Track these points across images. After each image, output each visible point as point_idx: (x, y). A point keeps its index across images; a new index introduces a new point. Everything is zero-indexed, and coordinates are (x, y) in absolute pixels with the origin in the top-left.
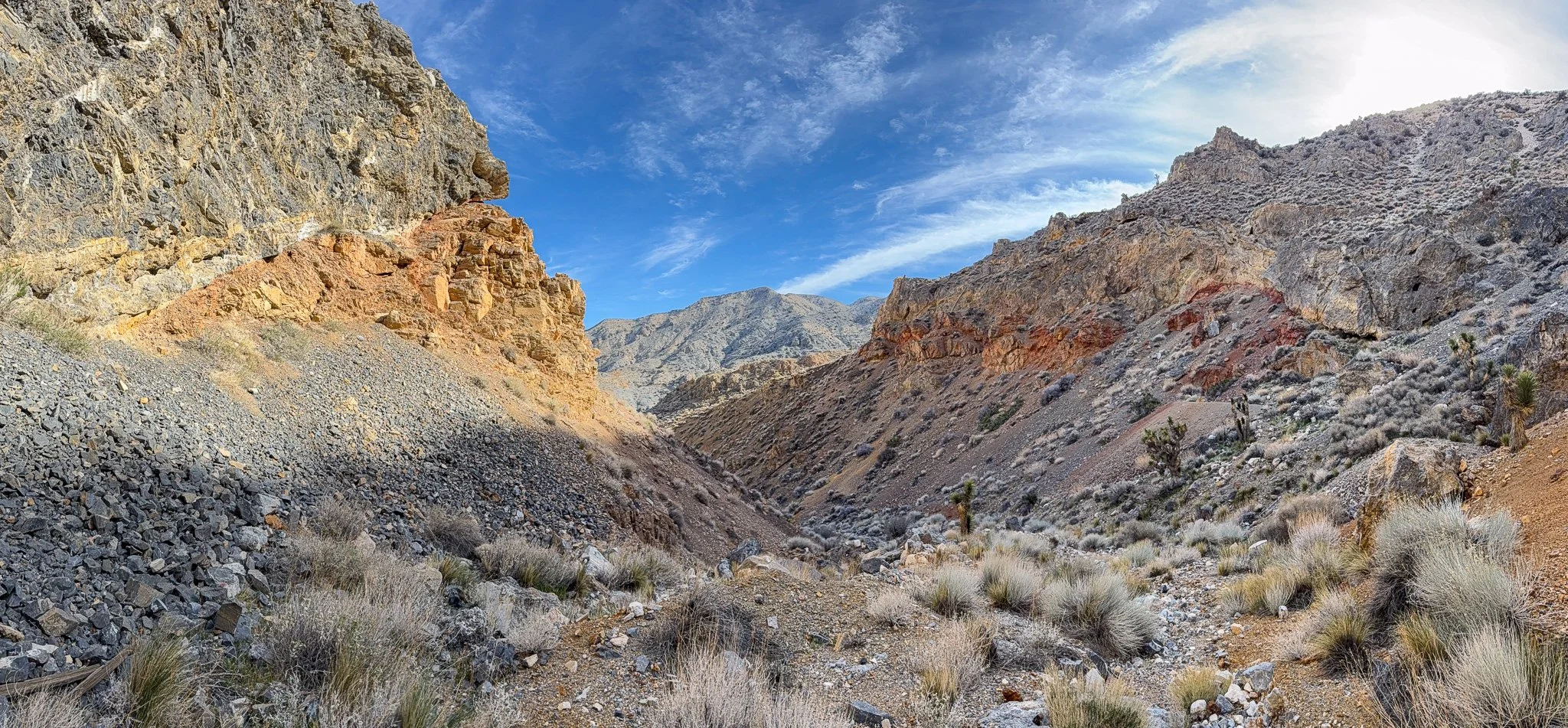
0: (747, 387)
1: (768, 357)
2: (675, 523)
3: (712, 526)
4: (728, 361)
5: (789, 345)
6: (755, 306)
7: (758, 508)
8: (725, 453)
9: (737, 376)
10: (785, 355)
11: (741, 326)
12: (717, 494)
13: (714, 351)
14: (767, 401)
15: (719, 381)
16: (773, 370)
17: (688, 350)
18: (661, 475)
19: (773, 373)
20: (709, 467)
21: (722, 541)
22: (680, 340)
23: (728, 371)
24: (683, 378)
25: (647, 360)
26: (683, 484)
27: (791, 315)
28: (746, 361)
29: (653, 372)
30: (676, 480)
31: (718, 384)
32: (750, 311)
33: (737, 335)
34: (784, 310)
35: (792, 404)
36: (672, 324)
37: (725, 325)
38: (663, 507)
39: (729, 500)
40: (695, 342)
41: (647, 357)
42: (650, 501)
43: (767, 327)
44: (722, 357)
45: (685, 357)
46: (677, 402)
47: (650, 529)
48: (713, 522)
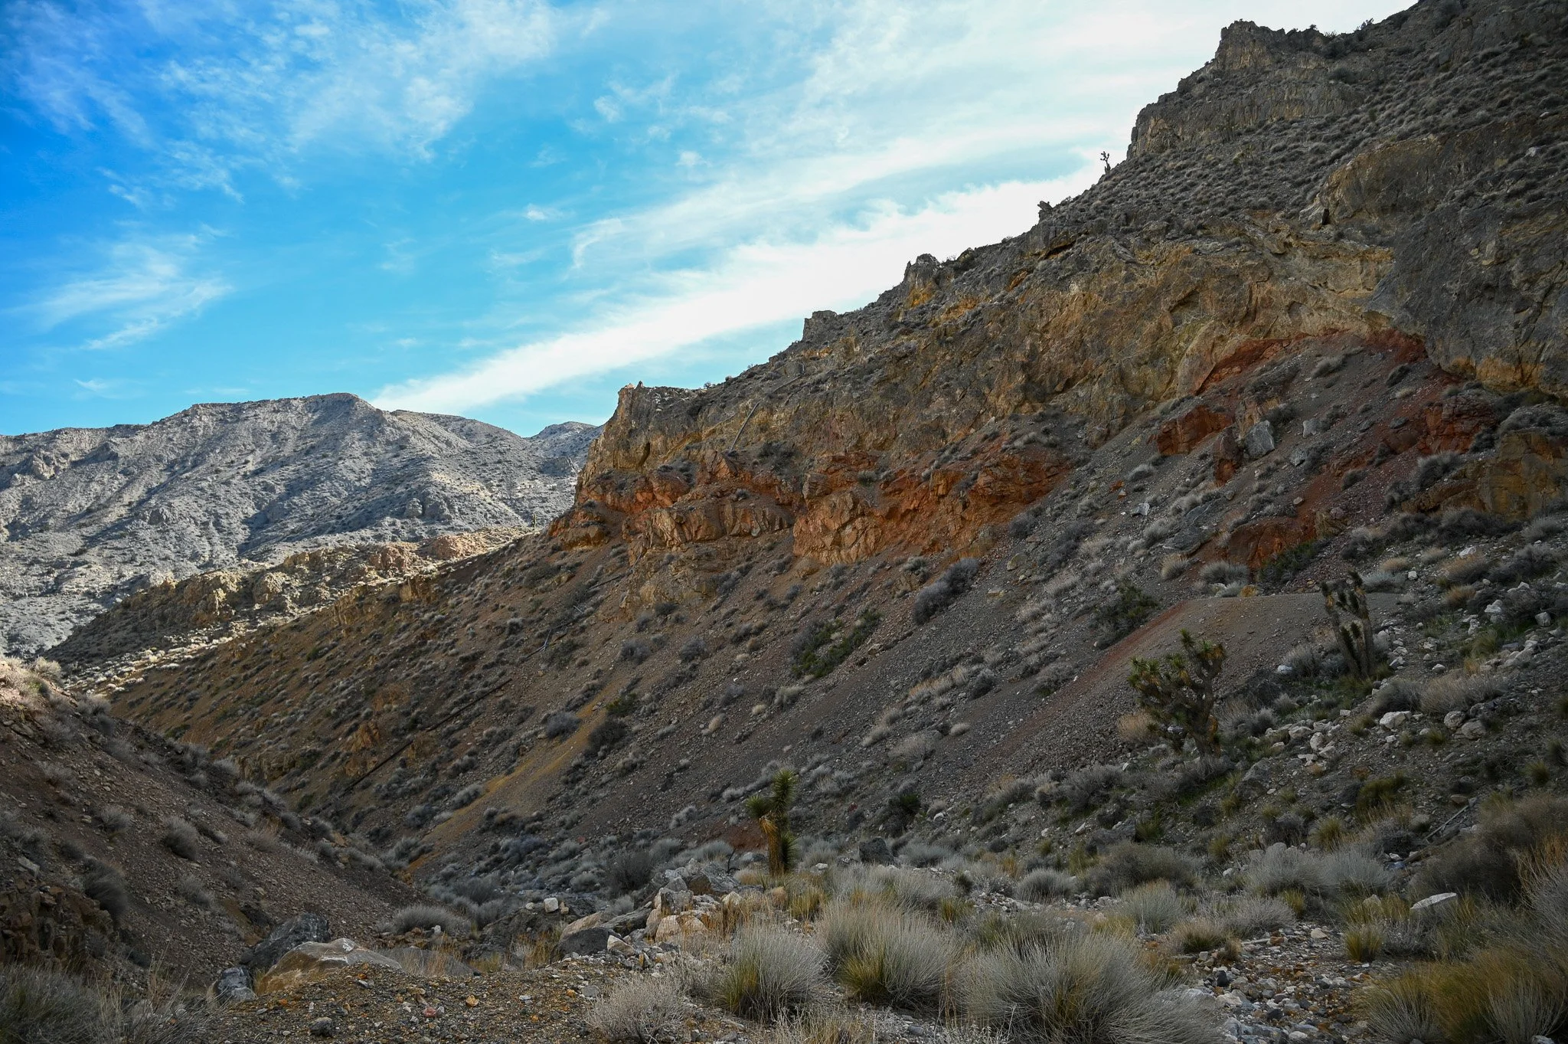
0: (300, 602)
1: (352, 540)
2: (103, 907)
3: (204, 904)
4: (258, 544)
5: (399, 515)
6: (324, 431)
7: (324, 855)
8: (244, 745)
9: (280, 578)
10: (389, 533)
11: (289, 471)
12: (221, 834)
13: (224, 522)
14: (349, 630)
15: (233, 588)
16: (364, 566)
17: (157, 518)
18: (65, 802)
19: (362, 572)
20: (201, 776)
21: (231, 932)
22: (136, 493)
23: (256, 566)
24: (140, 580)
25: (44, 536)
26: (128, 817)
27: (405, 455)
28: (299, 547)
29: (60, 564)
30: (111, 811)
31: (230, 594)
32: (311, 442)
33: (280, 489)
34: (388, 443)
35: (404, 636)
36: (114, 457)
37: (251, 467)
38: (69, 874)
39: (251, 844)
40: (176, 502)
41: (43, 527)
42: (29, 864)
43: (352, 477)
44: (241, 535)
45: (147, 533)
46: (122, 634)
47: (26, 929)
48: (209, 896)
